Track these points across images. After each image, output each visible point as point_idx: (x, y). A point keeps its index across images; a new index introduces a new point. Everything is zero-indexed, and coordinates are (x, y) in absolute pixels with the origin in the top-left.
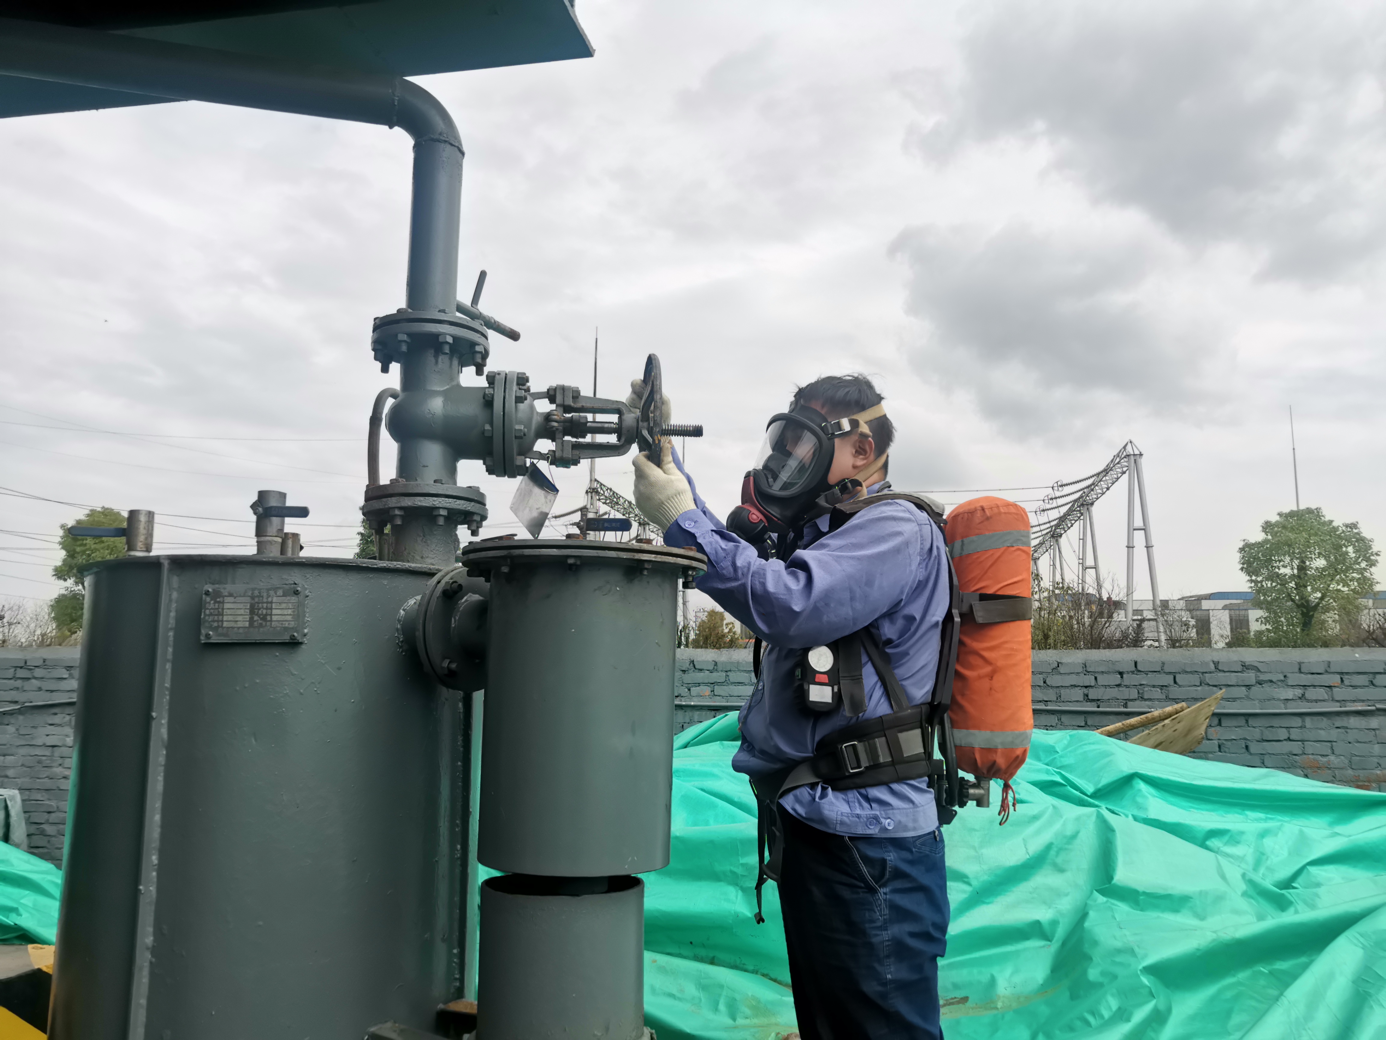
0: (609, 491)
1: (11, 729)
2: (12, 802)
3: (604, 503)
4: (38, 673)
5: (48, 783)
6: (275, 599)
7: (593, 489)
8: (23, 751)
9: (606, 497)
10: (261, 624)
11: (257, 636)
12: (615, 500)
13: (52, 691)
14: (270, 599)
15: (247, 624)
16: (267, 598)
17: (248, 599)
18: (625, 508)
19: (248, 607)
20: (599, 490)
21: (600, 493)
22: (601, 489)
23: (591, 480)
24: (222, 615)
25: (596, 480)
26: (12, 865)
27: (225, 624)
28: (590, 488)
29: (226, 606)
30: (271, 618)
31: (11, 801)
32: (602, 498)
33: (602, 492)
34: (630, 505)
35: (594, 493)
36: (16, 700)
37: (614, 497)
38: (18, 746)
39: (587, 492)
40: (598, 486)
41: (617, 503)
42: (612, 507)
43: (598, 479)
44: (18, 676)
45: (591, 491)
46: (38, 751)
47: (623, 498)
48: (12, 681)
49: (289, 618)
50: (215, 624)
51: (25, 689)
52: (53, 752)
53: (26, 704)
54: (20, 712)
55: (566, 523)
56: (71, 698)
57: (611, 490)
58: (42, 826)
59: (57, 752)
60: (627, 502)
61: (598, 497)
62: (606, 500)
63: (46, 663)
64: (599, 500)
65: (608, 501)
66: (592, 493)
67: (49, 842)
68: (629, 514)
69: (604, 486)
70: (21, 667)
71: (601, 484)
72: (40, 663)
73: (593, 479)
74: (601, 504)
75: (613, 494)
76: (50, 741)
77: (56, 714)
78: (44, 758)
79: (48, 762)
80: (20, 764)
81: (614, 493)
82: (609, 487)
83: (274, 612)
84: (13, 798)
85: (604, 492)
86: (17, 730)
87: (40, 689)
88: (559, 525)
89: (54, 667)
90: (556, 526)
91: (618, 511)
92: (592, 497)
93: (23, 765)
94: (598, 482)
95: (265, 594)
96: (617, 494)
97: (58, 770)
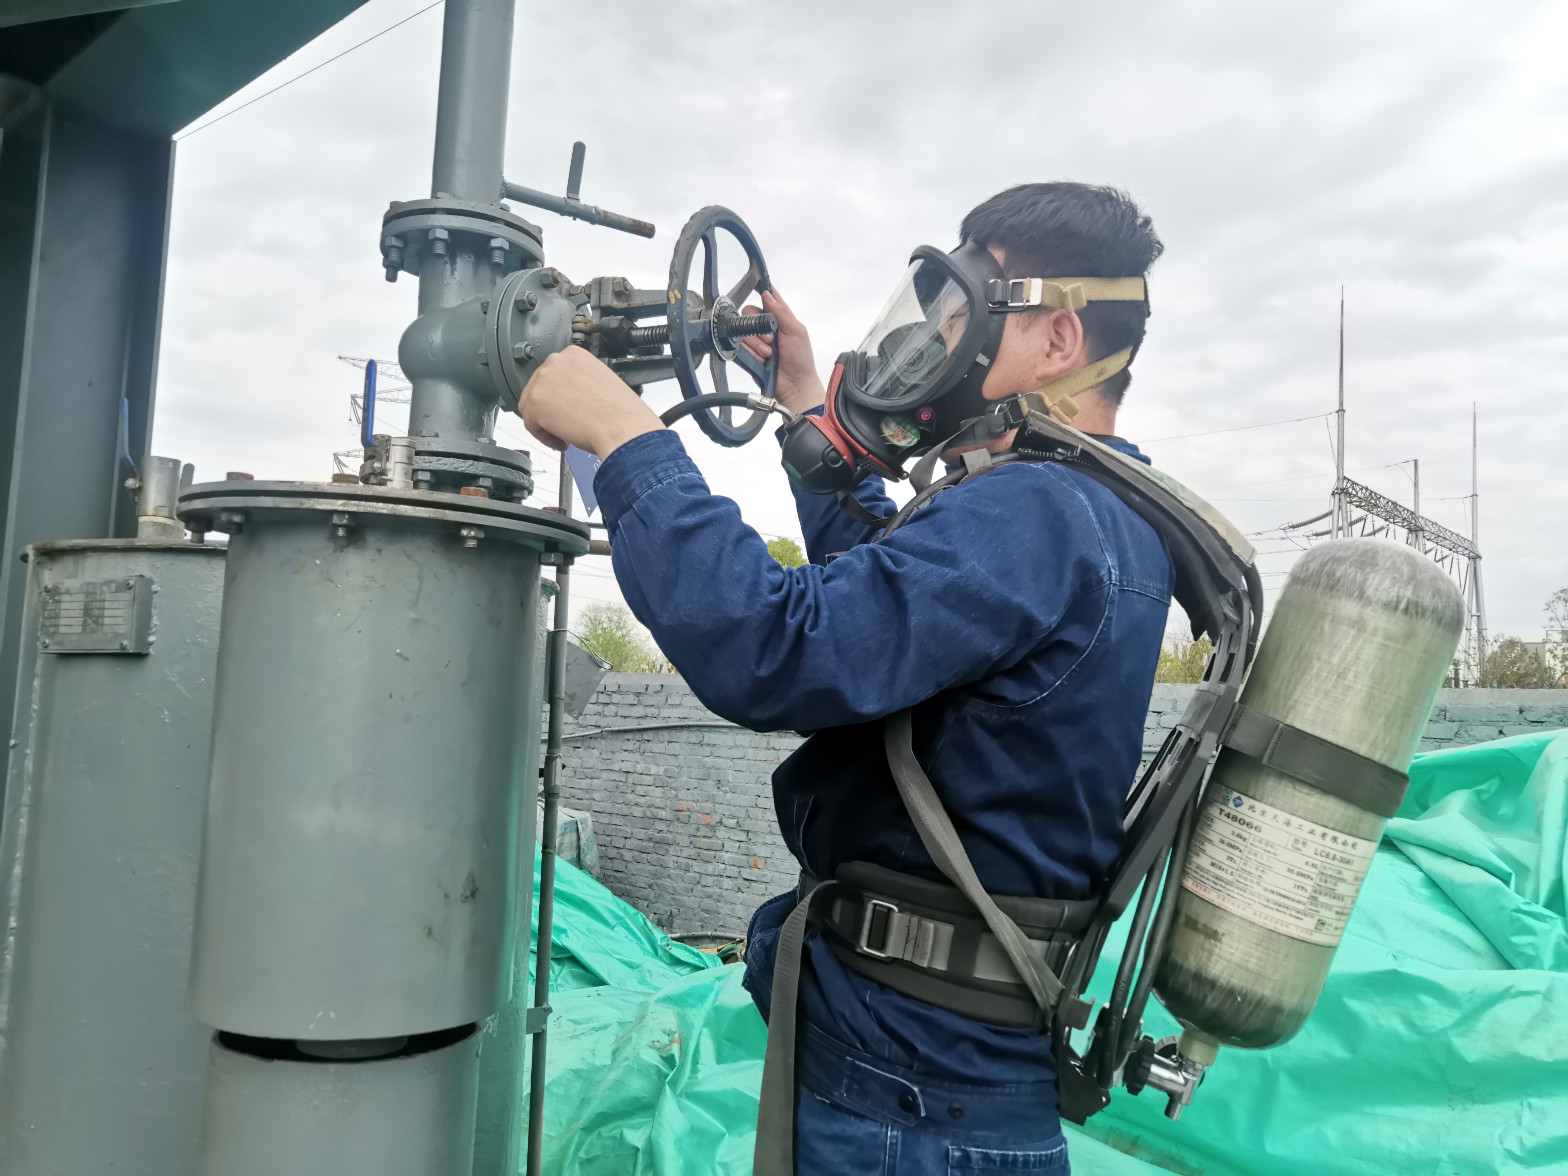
0: (1364, 491)
1: (596, 753)
2: (584, 826)
3: (1357, 506)
4: (616, 698)
5: (625, 810)
6: (108, 596)
7: (1342, 489)
8: (605, 775)
9: (1360, 498)
10: (93, 629)
11: (88, 645)
12: (1373, 501)
13: (625, 717)
14: (102, 597)
15: (79, 629)
16: (101, 595)
17: (81, 597)
18: (1388, 512)
19: (82, 607)
20: (1350, 490)
21: (1351, 494)
22: (1353, 488)
23: (1338, 479)
24: (57, 617)
25: (1345, 478)
26: (576, 887)
27: (62, 630)
28: (1337, 489)
29: (64, 606)
30: (103, 621)
31: (582, 824)
32: (1354, 499)
33: (1354, 492)
34: (1395, 507)
35: (1343, 495)
36: (599, 724)
37: (1372, 498)
38: (602, 770)
39: (1333, 494)
40: (1349, 485)
41: (1376, 505)
42: (1369, 511)
43: (1348, 476)
44: (600, 701)
45: (1339, 492)
46: (617, 777)
47: (1384, 498)
48: (596, 706)
49: (120, 621)
50: (52, 630)
51: (605, 713)
52: (627, 778)
53: (606, 729)
54: (601, 736)
55: (1307, 534)
56: (639, 725)
57: (1367, 489)
58: (621, 851)
59: (631, 778)
60: (1390, 504)
61: (1348, 500)
62: (1361, 502)
63: (621, 689)
64: (1351, 502)
65: (1363, 504)
66: (1339, 494)
67: (626, 867)
68: (1394, 519)
69: (1357, 484)
70: (602, 693)
71: (1353, 483)
72: (615, 689)
73: (1341, 477)
74: (1353, 507)
75: (1370, 494)
76: (626, 767)
77: (629, 740)
78: (621, 784)
79: (625, 787)
80: (603, 788)
81: (1372, 492)
82: (1365, 485)
83: (107, 613)
84: (584, 821)
85: (1357, 492)
86: (600, 754)
87: (616, 715)
88: (1297, 537)
89: (627, 693)
90: (1293, 537)
91: (1378, 515)
92: (1340, 499)
93: (605, 789)
94: (1349, 480)
95: (98, 591)
96: (1375, 494)
97: (631, 797)
